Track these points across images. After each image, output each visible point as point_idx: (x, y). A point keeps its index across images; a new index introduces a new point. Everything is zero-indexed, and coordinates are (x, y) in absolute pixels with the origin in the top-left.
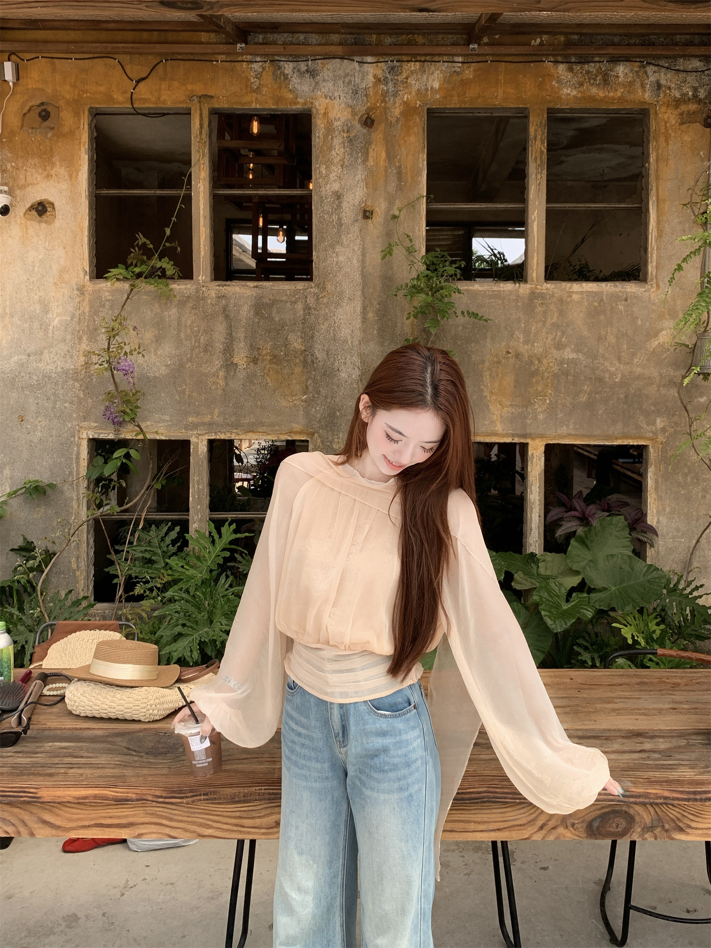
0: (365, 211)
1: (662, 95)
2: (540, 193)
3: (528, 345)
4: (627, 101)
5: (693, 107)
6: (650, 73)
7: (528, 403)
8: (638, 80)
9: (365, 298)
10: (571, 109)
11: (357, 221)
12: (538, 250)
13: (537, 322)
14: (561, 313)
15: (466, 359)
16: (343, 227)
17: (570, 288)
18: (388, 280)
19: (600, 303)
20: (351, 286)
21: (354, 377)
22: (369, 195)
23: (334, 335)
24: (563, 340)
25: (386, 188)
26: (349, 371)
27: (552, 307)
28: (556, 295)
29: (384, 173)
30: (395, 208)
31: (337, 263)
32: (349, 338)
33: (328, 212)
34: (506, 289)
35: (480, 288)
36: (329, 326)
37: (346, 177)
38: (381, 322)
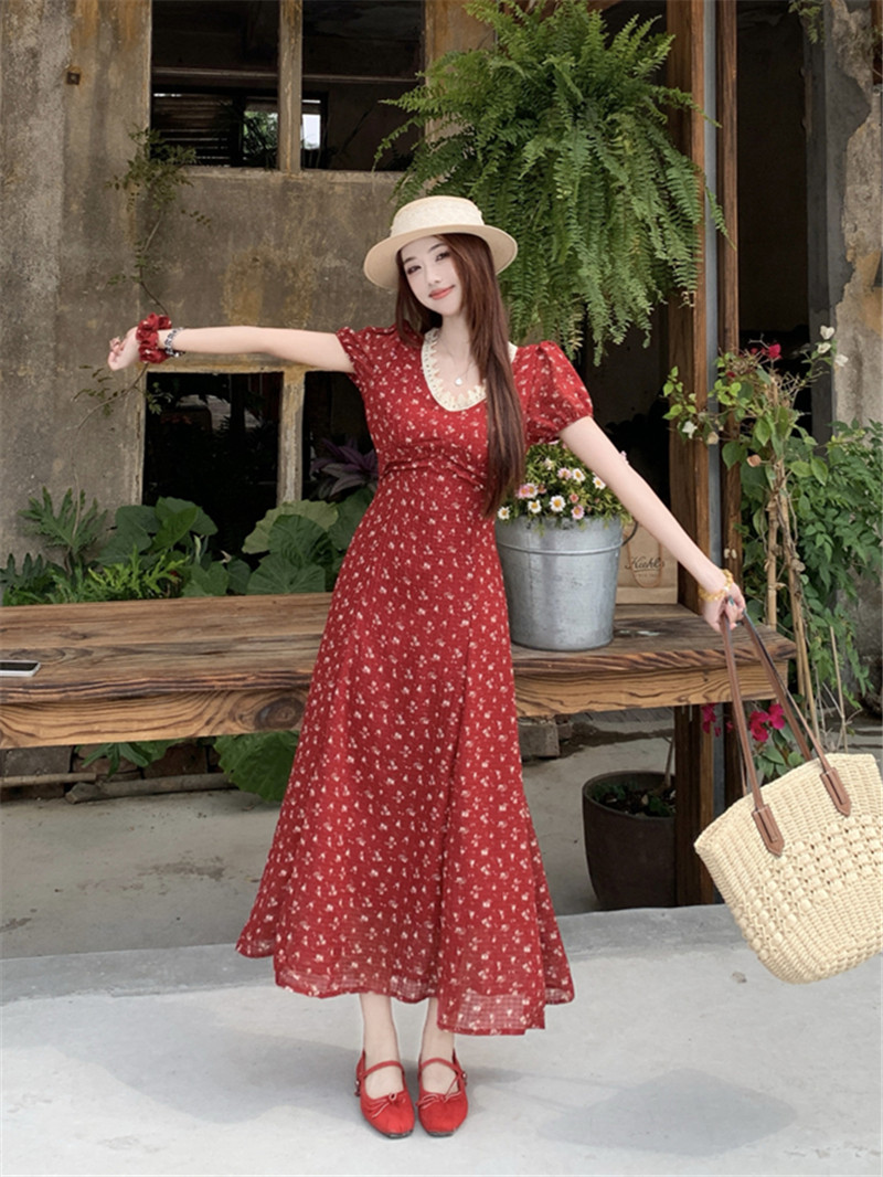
0: (70, 74)
2: (294, 62)
3: (280, 249)
9: (68, 185)
11: (58, 86)
12: (292, 130)
13: (291, 220)
14: (321, 209)
15: (201, 266)
16: (40, 93)
17: (332, 178)
18: (99, 163)
19: (367, 197)
20: (48, 169)
21: (49, 288)
22: (75, 55)
23: (24, 233)
24: (324, 242)
25: (97, 46)
26: (42, 281)
27: (309, 201)
28: (315, 186)
29: (95, 28)
30: (110, 71)
31: (31, 138)
32: (45, 237)
33: (20, 74)
34: (252, 177)
35: (221, 176)
36: (18, 222)
37: (45, 30)
38: (88, 216)
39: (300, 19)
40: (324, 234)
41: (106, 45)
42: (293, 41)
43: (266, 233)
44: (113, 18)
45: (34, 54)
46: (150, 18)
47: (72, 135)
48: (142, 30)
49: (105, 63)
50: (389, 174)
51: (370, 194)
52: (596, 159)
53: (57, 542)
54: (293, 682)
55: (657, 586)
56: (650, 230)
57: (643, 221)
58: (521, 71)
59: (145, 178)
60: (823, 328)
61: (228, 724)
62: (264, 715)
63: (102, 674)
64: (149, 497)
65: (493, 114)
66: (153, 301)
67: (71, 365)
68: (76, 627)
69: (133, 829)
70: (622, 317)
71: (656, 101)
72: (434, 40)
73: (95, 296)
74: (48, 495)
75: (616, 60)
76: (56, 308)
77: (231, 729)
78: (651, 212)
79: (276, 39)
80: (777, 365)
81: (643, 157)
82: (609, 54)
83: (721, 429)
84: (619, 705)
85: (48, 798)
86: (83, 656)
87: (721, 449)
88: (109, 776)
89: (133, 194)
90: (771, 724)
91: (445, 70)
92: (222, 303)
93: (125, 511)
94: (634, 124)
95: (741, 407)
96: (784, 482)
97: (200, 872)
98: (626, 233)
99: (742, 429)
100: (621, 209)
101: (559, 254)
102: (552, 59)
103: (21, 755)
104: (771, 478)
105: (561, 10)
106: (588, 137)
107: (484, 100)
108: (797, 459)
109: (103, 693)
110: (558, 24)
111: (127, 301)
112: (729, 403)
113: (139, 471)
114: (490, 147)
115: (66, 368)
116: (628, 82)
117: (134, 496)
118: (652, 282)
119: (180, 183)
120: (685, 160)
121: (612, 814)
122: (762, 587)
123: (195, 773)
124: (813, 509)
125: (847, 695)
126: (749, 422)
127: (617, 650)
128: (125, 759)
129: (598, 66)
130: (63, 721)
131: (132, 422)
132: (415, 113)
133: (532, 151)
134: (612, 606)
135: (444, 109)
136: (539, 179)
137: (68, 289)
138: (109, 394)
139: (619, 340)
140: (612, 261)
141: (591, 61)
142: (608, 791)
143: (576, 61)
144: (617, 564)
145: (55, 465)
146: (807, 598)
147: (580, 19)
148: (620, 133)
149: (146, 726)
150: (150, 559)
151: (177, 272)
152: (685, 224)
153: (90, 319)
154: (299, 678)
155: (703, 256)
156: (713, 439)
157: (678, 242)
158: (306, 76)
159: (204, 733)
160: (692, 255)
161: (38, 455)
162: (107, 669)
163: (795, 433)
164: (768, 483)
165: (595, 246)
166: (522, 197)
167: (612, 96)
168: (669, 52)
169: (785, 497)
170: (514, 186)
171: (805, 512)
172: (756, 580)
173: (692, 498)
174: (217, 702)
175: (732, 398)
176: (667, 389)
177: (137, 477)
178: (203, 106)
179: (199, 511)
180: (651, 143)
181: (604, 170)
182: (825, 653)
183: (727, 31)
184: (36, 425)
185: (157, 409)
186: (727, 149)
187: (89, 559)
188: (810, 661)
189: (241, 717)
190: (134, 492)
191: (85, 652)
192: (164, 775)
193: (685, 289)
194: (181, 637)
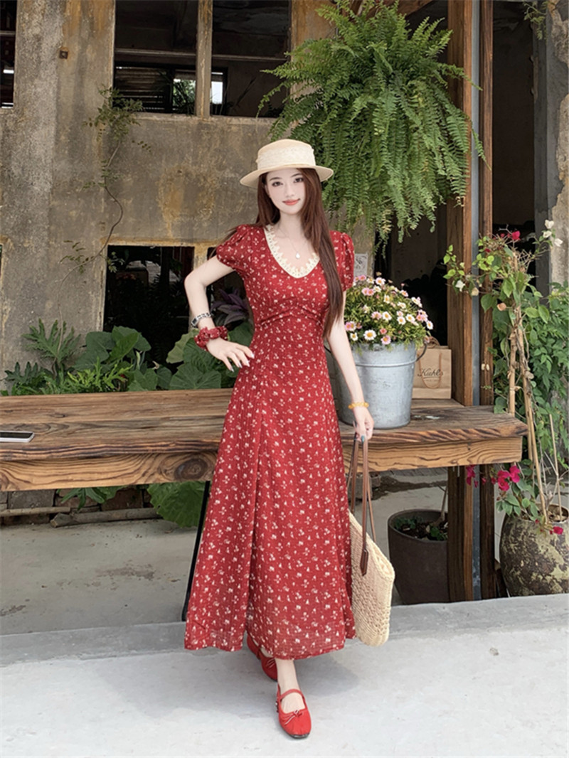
0: (61, 52)
2: (207, 46)
3: (195, 166)
7: (194, 214)
9: (59, 123)
11: (54, 59)
12: (205, 90)
13: (203, 148)
14: (223, 141)
15: (144, 176)
16: (42, 64)
17: (230, 121)
18: (79, 109)
19: (253, 134)
20: (47, 113)
21: (46, 190)
22: (65, 39)
23: (30, 154)
24: (224, 162)
25: (80, 34)
26: (41, 185)
27: (215, 136)
28: (219, 127)
29: (78, 22)
30: (87, 50)
31: (35, 93)
32: (43, 157)
33: (29, 51)
34: (178, 120)
35: (158, 119)
36: (26, 146)
37: (46, 23)
38: (72, 144)
39: (211, 18)
40: (224, 157)
41: (85, 34)
42: (206, 33)
43: (187, 155)
44: (90, 16)
45: (38, 39)
46: (114, 16)
47: (62, 91)
48: (108, 25)
49: (84, 45)
50: (267, 119)
51: (255, 131)
52: (400, 110)
53: (48, 355)
54: (199, 448)
55: (438, 388)
56: (435, 156)
57: (430, 150)
58: (352, 52)
59: (109, 120)
60: (547, 221)
61: (157, 476)
62: (181, 470)
63: (75, 441)
64: (108, 327)
65: (334, 80)
66: (113, 200)
67: (58, 240)
68: (58, 410)
69: (93, 545)
70: (417, 213)
71: (441, 72)
72: (297, 34)
73: (75, 196)
74: (42, 324)
75: (415, 46)
76: (49, 203)
77: (159, 480)
78: (436, 144)
79: (196, 31)
80: (517, 245)
81: (431, 109)
82: (410, 42)
83: (481, 286)
84: (413, 465)
85: (37, 523)
86: (62, 429)
87: (480, 299)
88: (79, 509)
89: (101, 130)
90: (511, 479)
91: (303, 51)
92: (157, 200)
93: (92, 335)
94: (425, 87)
95: (494, 272)
96: (521, 321)
97: (138, 574)
98: (419, 158)
99: (494, 286)
100: (416, 142)
101: (375, 171)
102: (373, 45)
103: (21, 494)
104: (513, 318)
105: (380, 14)
106: (395, 95)
107: (329, 71)
108: (529, 306)
109: (75, 454)
110: (376, 23)
111: (96, 199)
112: (486, 269)
113: (102, 310)
114: (332, 101)
115: (55, 241)
116: (422, 60)
117: (98, 325)
118: (436, 190)
119: (131, 123)
120: (459, 111)
121: (406, 537)
122: (506, 389)
123: (135, 508)
124: (539, 339)
125: (560, 460)
126: (499, 282)
127: (413, 428)
128: (89, 498)
129: (403, 50)
130: (48, 472)
131: (98, 278)
132: (284, 79)
133: (359, 104)
134: (410, 400)
135: (303, 76)
136: (364, 122)
137: (58, 190)
138: (83, 259)
139: (414, 226)
140: (410, 176)
141: (399, 47)
142: (404, 523)
143: (388, 46)
144: (413, 373)
145: (47, 305)
146: (535, 396)
147: (392, 20)
148: (416, 93)
149: (103, 477)
150: (107, 366)
151: (128, 180)
152: (458, 153)
153: (71, 211)
154: (203, 446)
155: (470, 174)
156: (475, 292)
157: (453, 164)
158: (214, 56)
159: (141, 482)
160: (463, 173)
161: (36, 298)
162: (78, 438)
163: (528, 289)
164: (510, 322)
165: (399, 166)
166: (352, 134)
167: (412, 69)
168: (449, 42)
169: (521, 330)
170: (347, 126)
171: (534, 341)
172: (502, 384)
173: (461, 330)
174: (149, 461)
175: (488, 265)
176: (446, 259)
177: (100, 313)
178: (148, 75)
179: (140, 334)
180: (437, 100)
181: (406, 117)
182: (546, 432)
183: (487, 28)
184: (35, 278)
185: (114, 269)
186: (486, 105)
187: (68, 366)
188: (536, 437)
189: (165, 471)
190: (98, 323)
191: (64, 426)
192: (114, 509)
193: (458, 195)
194: (127, 417)
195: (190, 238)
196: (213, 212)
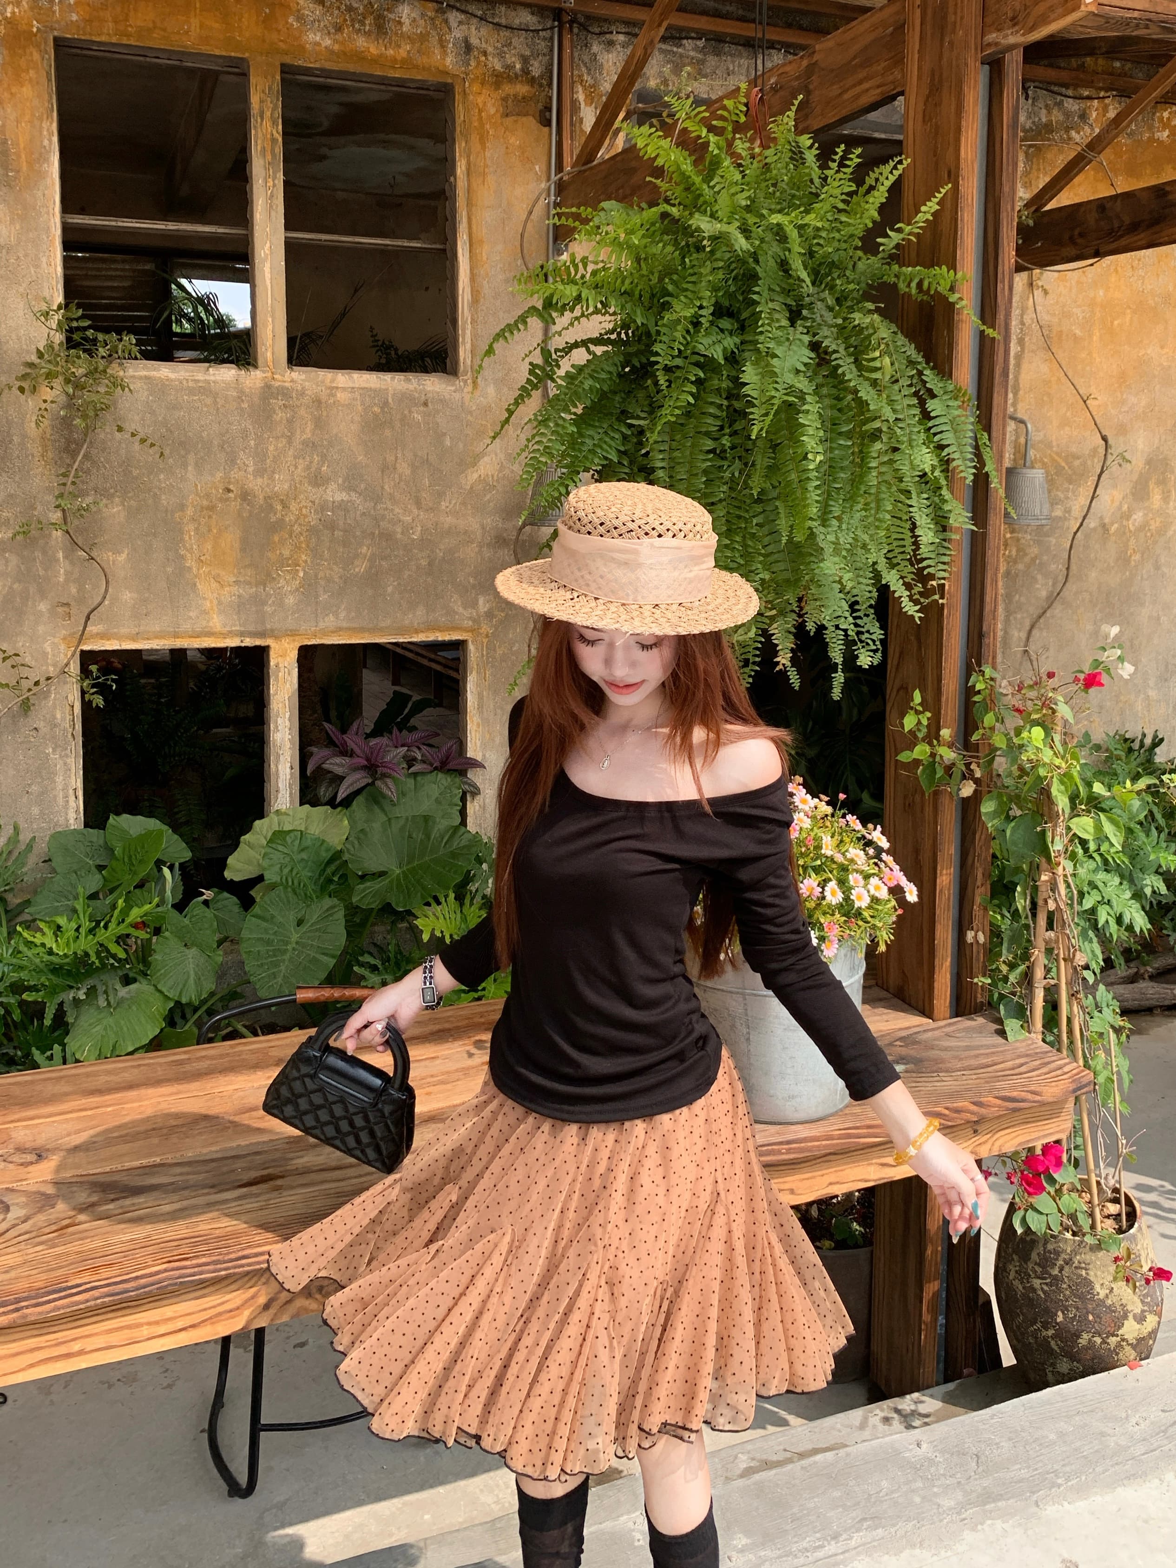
1: (473, 63)
2: (273, 214)
3: (262, 477)
4: (416, 67)
5: (522, 89)
6: (453, 24)
7: (266, 578)
8: (433, 33)
10: (322, 70)
12: (273, 312)
13: (277, 438)
14: (319, 423)
15: (151, 501)
17: (333, 381)
19: (382, 409)
24: (324, 469)
27: (302, 412)
28: (309, 393)
34: (220, 378)
35: (172, 376)
39: (279, 150)
40: (324, 458)
42: (270, 183)
43: (242, 455)
46: (55, 139)
48: (44, 157)
50: (408, 377)
51: (386, 404)
59: (61, 379)
64: (94, 818)
66: (84, 555)
72: (469, 190)
89: (45, 401)
92: (182, 552)
93: (61, 838)
111: (45, 553)
113: (77, 782)
117: (72, 815)
119: (118, 387)
131: (64, 719)
138: (27, 684)
150: (104, 903)
151: (115, 511)
158: (292, 235)
177: (75, 790)
178: (118, 270)
179: (167, 829)
185: (98, 701)
190: (72, 812)
195: (260, 629)
196: (305, 573)
